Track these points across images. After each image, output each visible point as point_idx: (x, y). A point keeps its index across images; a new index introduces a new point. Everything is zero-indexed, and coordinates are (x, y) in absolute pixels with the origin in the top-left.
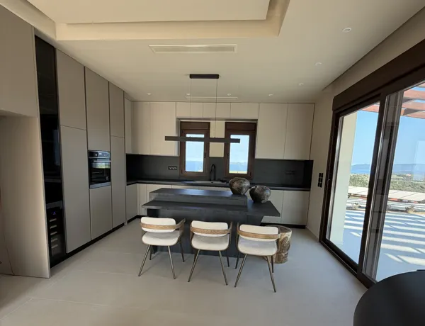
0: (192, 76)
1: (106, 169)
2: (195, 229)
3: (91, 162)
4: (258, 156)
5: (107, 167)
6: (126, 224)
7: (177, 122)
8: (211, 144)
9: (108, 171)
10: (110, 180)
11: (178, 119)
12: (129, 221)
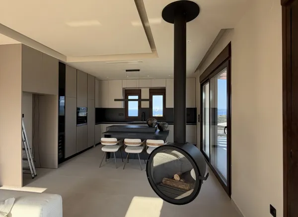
0: (127, 71)
1: (85, 117)
2: (126, 143)
3: (78, 113)
4: (167, 107)
5: (86, 116)
6: (94, 146)
7: (123, 90)
8: (142, 102)
9: (85, 118)
10: (87, 122)
11: (123, 88)
12: (96, 145)
